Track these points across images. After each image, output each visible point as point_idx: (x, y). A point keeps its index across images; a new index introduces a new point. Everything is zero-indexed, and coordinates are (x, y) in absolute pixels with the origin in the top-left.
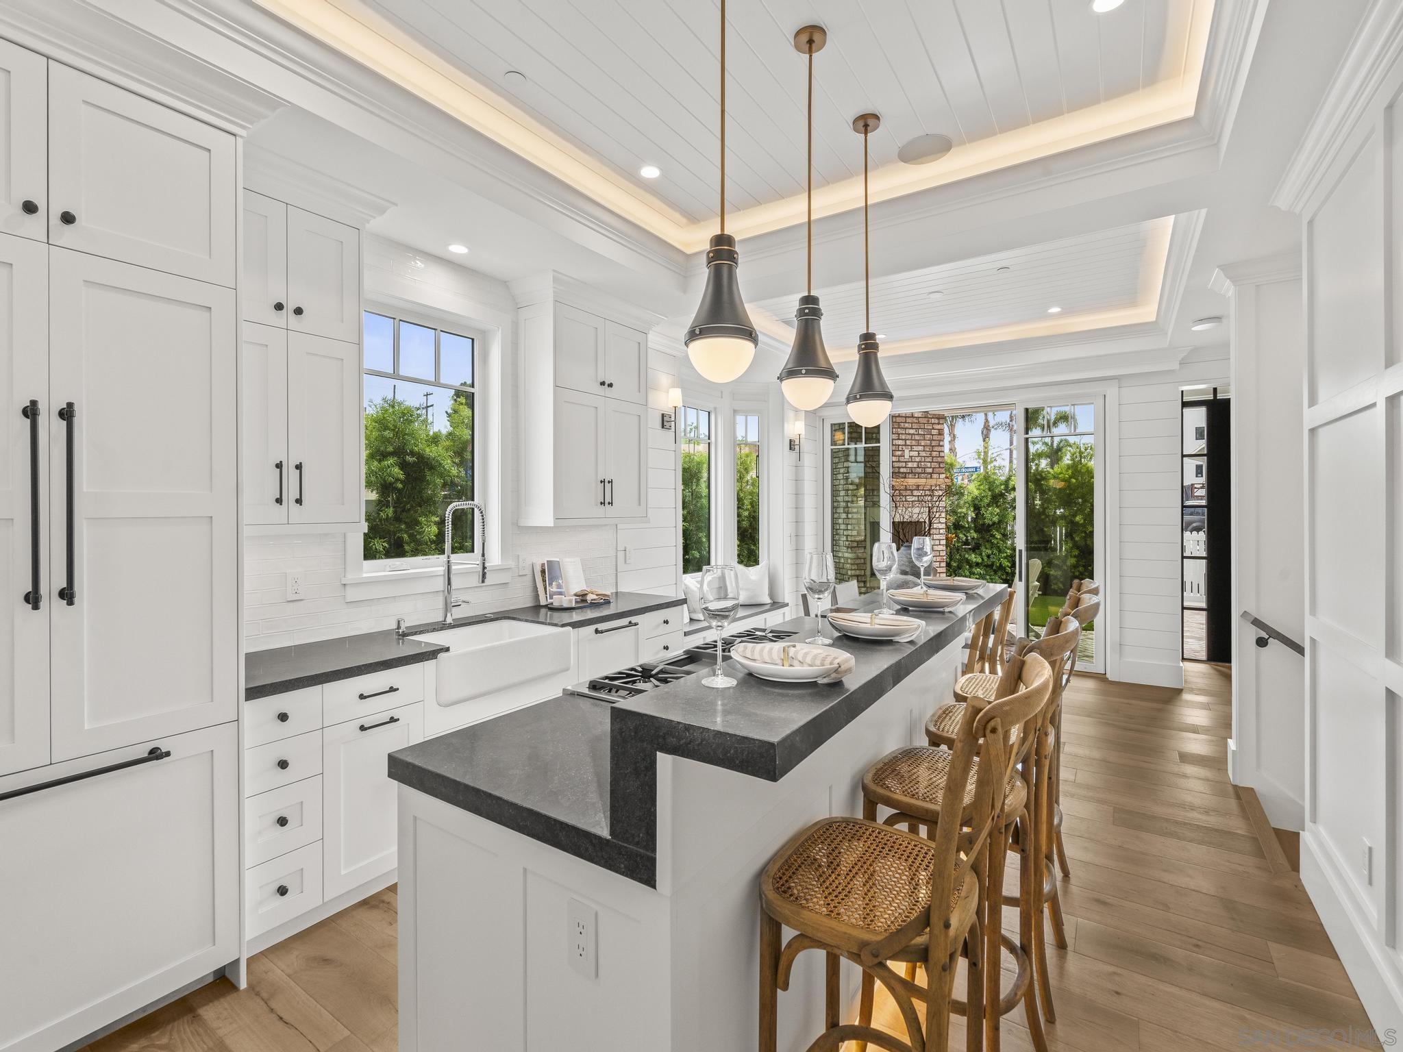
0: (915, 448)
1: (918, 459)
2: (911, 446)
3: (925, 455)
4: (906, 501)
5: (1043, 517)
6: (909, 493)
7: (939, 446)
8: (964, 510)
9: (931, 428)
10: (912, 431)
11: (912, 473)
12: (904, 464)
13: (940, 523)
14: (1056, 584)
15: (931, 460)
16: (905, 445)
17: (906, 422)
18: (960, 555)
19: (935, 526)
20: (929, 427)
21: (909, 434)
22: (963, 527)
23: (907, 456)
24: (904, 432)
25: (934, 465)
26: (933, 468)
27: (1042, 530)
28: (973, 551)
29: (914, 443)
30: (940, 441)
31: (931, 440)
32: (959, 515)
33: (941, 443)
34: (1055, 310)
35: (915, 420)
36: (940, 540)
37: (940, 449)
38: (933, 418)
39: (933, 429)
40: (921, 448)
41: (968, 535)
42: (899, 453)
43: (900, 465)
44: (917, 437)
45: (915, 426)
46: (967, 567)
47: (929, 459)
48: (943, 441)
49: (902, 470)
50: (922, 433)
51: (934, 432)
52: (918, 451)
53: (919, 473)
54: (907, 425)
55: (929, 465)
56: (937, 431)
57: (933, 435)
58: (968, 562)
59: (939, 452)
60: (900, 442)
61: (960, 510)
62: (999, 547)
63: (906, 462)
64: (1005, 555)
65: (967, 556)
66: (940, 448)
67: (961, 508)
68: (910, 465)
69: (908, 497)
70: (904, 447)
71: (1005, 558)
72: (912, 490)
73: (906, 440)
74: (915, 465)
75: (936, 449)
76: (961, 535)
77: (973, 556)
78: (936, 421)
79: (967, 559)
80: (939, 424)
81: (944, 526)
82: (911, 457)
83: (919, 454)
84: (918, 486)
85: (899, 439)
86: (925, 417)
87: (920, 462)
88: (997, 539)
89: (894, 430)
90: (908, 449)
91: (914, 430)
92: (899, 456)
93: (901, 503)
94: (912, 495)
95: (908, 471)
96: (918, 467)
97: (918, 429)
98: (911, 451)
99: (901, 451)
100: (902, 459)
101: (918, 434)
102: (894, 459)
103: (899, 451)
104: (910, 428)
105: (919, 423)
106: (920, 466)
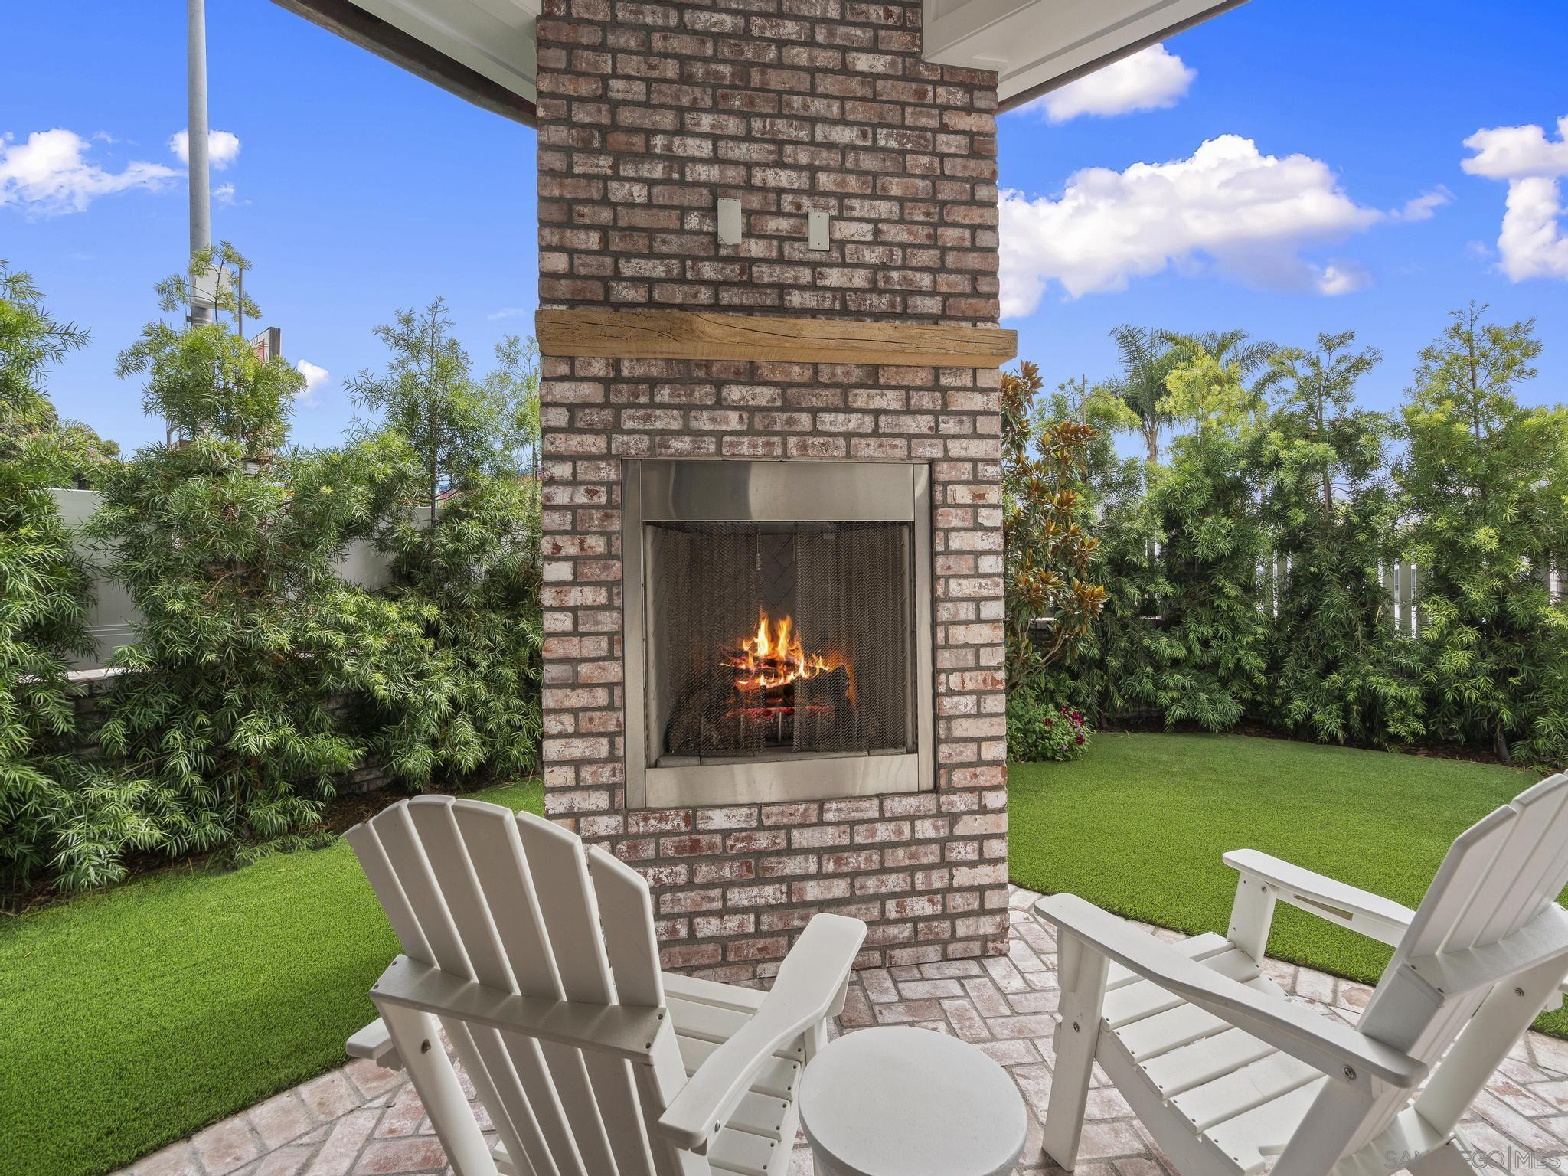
0: (860, 208)
1: (872, 256)
2: (841, 197)
3: (904, 237)
4: (815, 433)
5: (1362, 537)
6: (830, 397)
7: (973, 202)
8: (1138, 525)
9: (934, 123)
10: (843, 135)
11: (845, 311)
12: (805, 276)
13: (978, 527)
14: (1402, 720)
15: (934, 263)
16: (813, 191)
17: (813, 93)
18: (1131, 641)
19: (957, 542)
20: (924, 122)
21: (830, 146)
22: (1137, 568)
24: (803, 135)
25: (945, 282)
26: (946, 297)
27: (1358, 574)
28: (1165, 630)
29: (853, 183)
30: (975, 181)
31: (935, 178)
32: (1124, 537)
33: (982, 193)
35: (855, 86)
36: (977, 601)
37: (976, 216)
38: (942, 83)
39: (944, 128)
40: (884, 209)
41: (1150, 588)
42: (784, 225)
43: (789, 275)
44: (868, 162)
45: (858, 112)
46: (1149, 669)
47: (928, 257)
48: (989, 177)
49: (796, 299)
50: (893, 144)
51: (949, 144)
52: (875, 222)
54: (817, 106)
55: (925, 281)
56: (963, 140)
57: (942, 157)
58: (1150, 656)
59: (974, 228)
60: (786, 178)
61: (1126, 525)
62: (1233, 619)
63: (814, 265)
64: (1251, 639)
65: (1146, 642)
66: (977, 211)
67: (1130, 519)
68: (835, 277)
69: (827, 417)
70: (806, 202)
71: (1252, 647)
72: (846, 388)
73: (812, 170)
74: (860, 279)
75: (958, 214)
76: (1131, 590)
77: (1164, 641)
78: (959, 98)
79: (1148, 648)
80: (969, 109)
81: (997, 541)
82: (839, 244)
83: (877, 232)
84: (874, 370)
85: (780, 164)
86: (904, 78)
87: (884, 266)
88: (1228, 597)
89: (757, 124)
90: (825, 208)
91: (856, 131)
92: (781, 239)
93: (792, 441)
94: (847, 409)
95: (827, 305)
96: (874, 289)
97: (874, 126)
98: (840, 218)
99: (790, 215)
100: (794, 251)
101: (874, 149)
102: (756, 248)
103: (779, 213)
104: (834, 122)
105: (874, 100)
106: (881, 284)
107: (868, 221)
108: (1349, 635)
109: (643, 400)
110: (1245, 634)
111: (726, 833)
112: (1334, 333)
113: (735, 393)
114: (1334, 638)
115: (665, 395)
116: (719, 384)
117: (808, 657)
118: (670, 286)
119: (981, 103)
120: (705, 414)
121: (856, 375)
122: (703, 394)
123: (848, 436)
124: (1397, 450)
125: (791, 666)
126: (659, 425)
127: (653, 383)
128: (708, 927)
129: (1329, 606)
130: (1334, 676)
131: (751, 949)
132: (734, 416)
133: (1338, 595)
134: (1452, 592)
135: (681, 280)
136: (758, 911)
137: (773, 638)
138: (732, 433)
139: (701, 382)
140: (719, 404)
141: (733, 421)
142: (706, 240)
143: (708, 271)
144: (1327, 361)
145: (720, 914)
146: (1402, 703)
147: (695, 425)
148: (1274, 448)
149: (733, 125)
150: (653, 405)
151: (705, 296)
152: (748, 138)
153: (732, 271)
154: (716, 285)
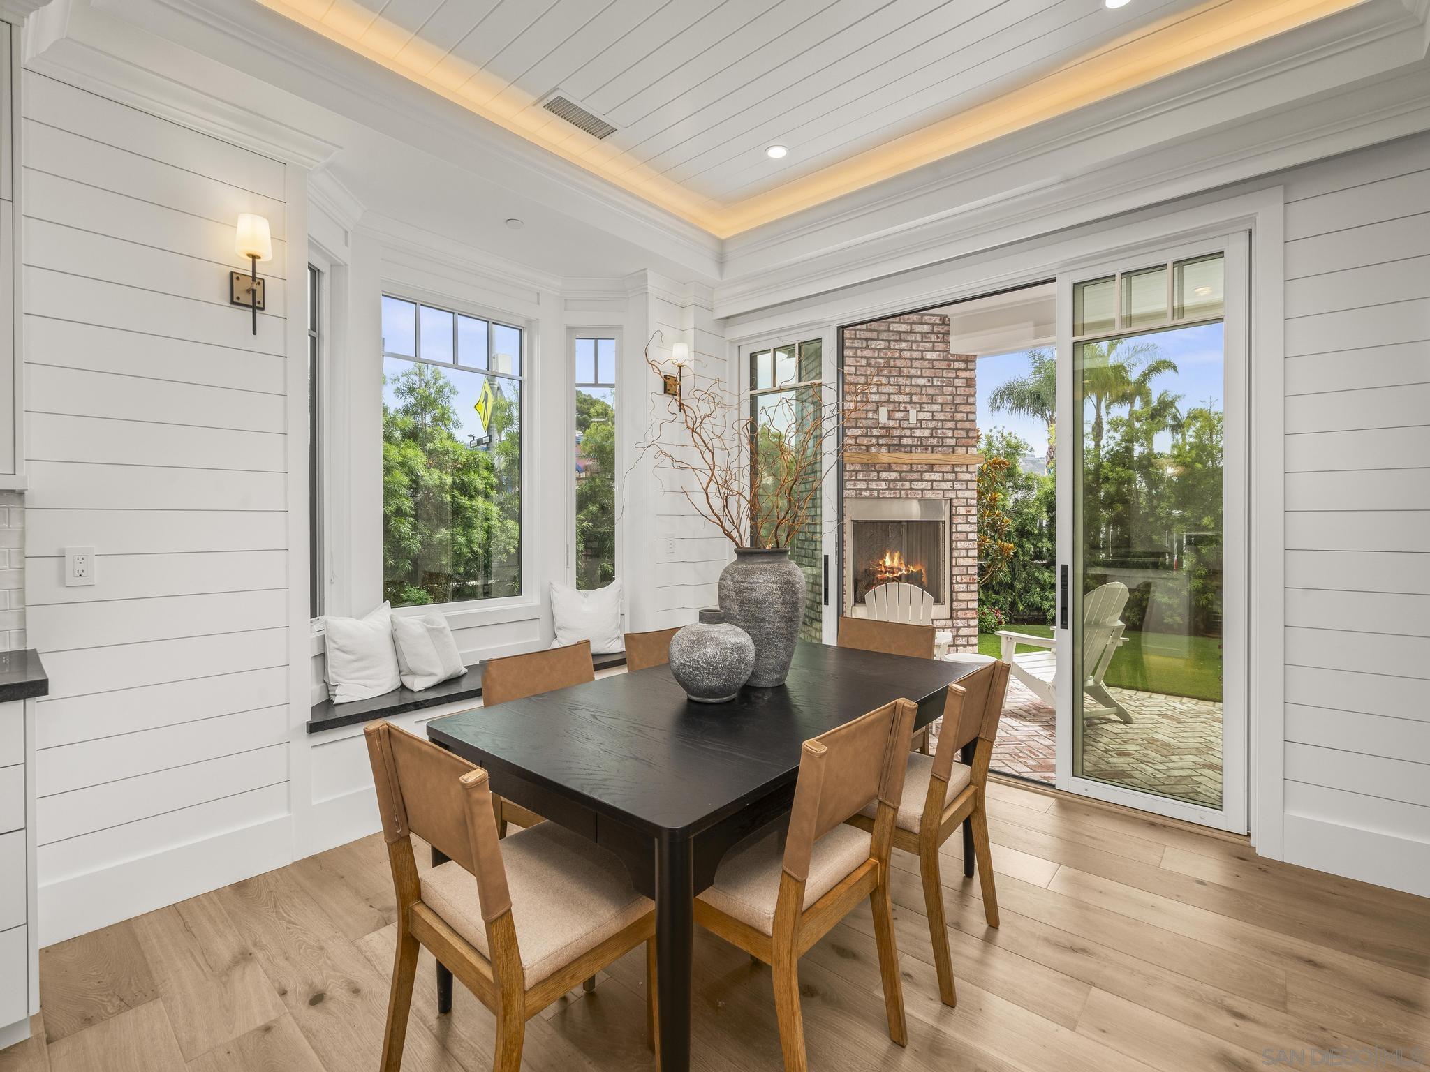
0: (927, 408)
1: (931, 425)
2: (921, 404)
3: (943, 418)
4: (911, 489)
5: (1151, 519)
6: (916, 476)
7: (967, 403)
8: (1032, 510)
9: (954, 375)
10: (922, 381)
11: (921, 445)
12: (908, 433)
13: (968, 523)
14: (1171, 616)
15: (953, 427)
16: (911, 402)
17: (911, 367)
19: (960, 528)
20: (950, 375)
21: (917, 386)
22: (1032, 534)
24: (908, 383)
25: (958, 433)
26: (957, 438)
28: (1047, 568)
29: (925, 399)
30: (968, 396)
31: (954, 395)
32: (1024, 517)
33: (971, 400)
35: (926, 364)
36: (967, 550)
37: (968, 408)
38: (957, 361)
39: (957, 377)
40: (936, 407)
41: (1039, 545)
42: (901, 415)
43: (902, 433)
44: (930, 391)
45: (927, 373)
47: (950, 425)
48: (974, 396)
49: (905, 441)
50: (939, 384)
51: (959, 382)
52: (933, 412)
53: (933, 447)
54: (913, 372)
55: (950, 433)
56: (964, 381)
57: (957, 387)
58: (1038, 581)
59: (968, 413)
60: (901, 398)
61: (1026, 510)
63: (911, 429)
65: (1037, 574)
66: (969, 407)
67: (1028, 507)
68: (918, 433)
69: (915, 483)
70: (908, 406)
72: (922, 473)
73: (911, 394)
74: (927, 433)
75: (962, 408)
76: (1028, 546)
78: (963, 365)
79: (1037, 578)
80: (966, 369)
81: (975, 528)
82: (920, 421)
83: (933, 416)
84: (932, 466)
85: (900, 393)
86: (943, 360)
87: (935, 428)
89: (892, 379)
90: (915, 408)
91: (926, 380)
92: (900, 420)
93: (903, 492)
94: (922, 480)
95: (915, 443)
96: (932, 437)
97: (932, 378)
98: (920, 411)
99: (903, 411)
100: (904, 424)
101: (932, 386)
102: (891, 423)
103: (899, 411)
104: (919, 377)
105: (933, 368)
106: (934, 435)
107: (930, 412)
109: (854, 478)
113: (884, 475)
115: (860, 476)
116: (879, 472)
117: (906, 566)
118: (862, 438)
119: (970, 367)
120: (874, 483)
121: (925, 468)
122: (873, 475)
123: (922, 490)
125: (901, 570)
126: (859, 487)
127: (857, 472)
132: (883, 483)
135: (866, 436)
137: (892, 559)
138: (883, 489)
139: (873, 471)
140: (878, 479)
141: (883, 485)
142: (874, 421)
143: (875, 432)
146: (1170, 606)
147: (870, 486)
148: (1105, 471)
149: (884, 380)
150: (857, 480)
151: (874, 441)
152: (889, 384)
153: (883, 432)
154: (878, 437)
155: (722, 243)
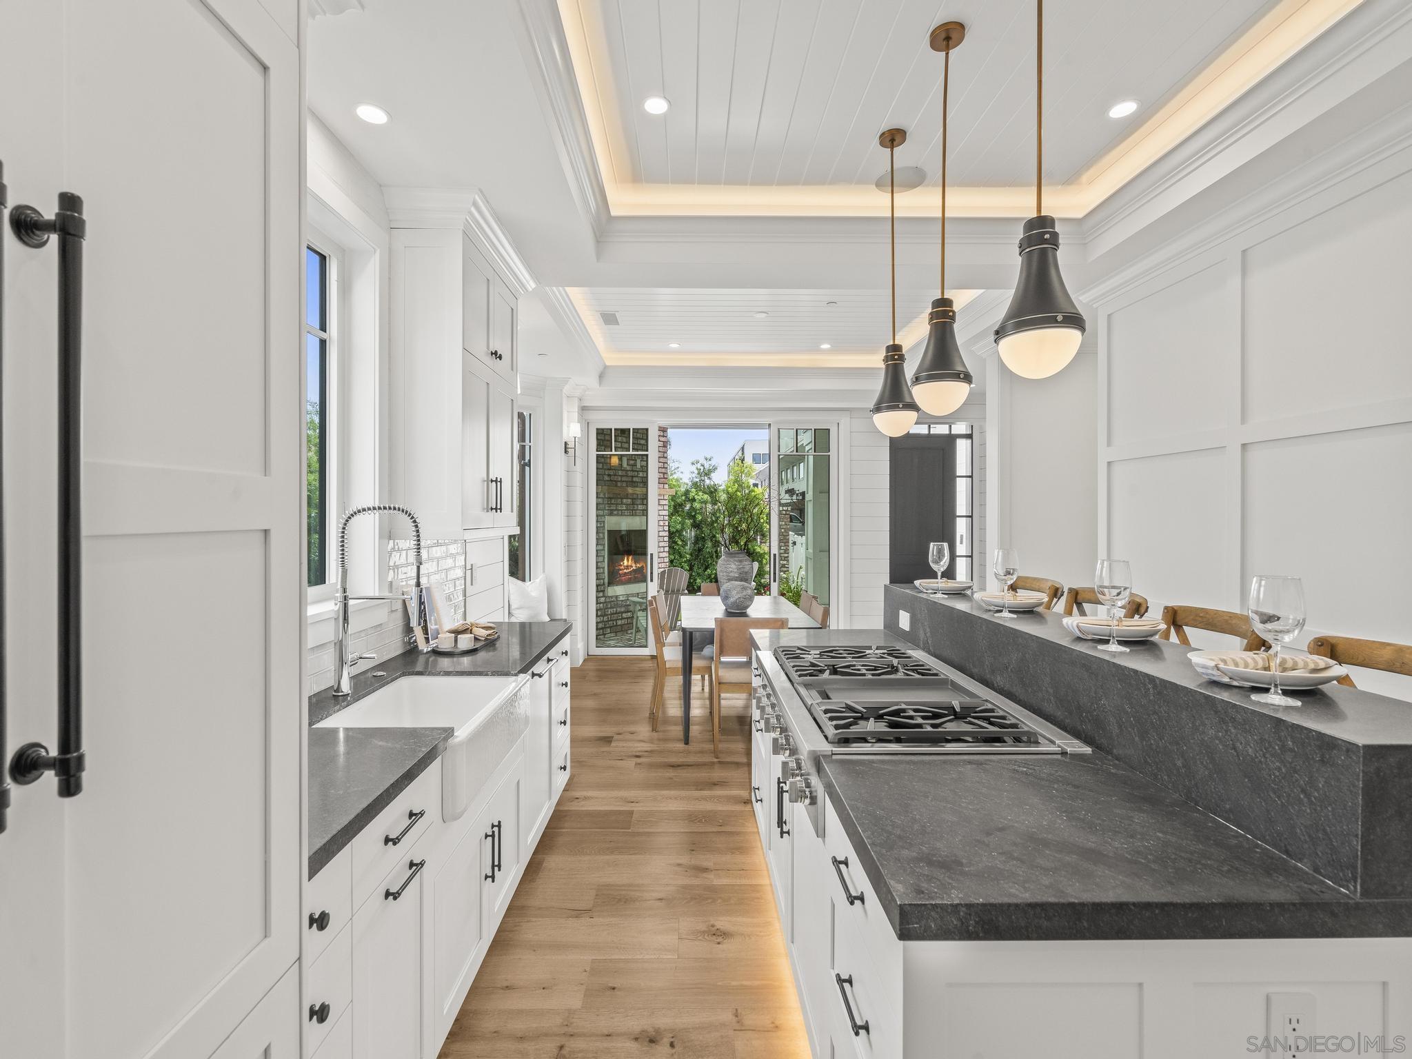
5: (715, 525)
13: (664, 531)
19: (661, 534)
21: (640, 444)
23: (639, 466)
33: (665, 455)
34: (825, 346)
36: (664, 547)
39: (659, 440)
42: (633, 462)
43: (633, 474)
48: (666, 453)
51: (660, 444)
56: (662, 443)
57: (658, 447)
59: (664, 463)
62: (680, 553)
63: (637, 472)
66: (664, 459)
71: (685, 562)
75: (661, 460)
78: (661, 433)
81: (667, 534)
88: (678, 545)
90: (639, 459)
92: (632, 466)
93: (634, 512)
94: (642, 504)
98: (642, 461)
100: (634, 468)
102: (628, 469)
103: (632, 460)
104: (641, 439)
108: (712, 557)
110: (683, 557)
111: (622, 601)
112: (709, 457)
113: (624, 501)
114: (708, 558)
116: (622, 499)
117: (635, 563)
119: (665, 435)
120: (619, 506)
122: (619, 501)
124: (723, 497)
125: (632, 567)
126: (612, 508)
127: (611, 499)
128: (619, 622)
129: (707, 548)
130: (708, 570)
131: (626, 627)
133: (709, 544)
134: (737, 543)
136: (627, 618)
137: (628, 560)
138: (624, 510)
139: (618, 498)
140: (622, 503)
141: (624, 507)
142: (619, 466)
143: (620, 473)
144: (707, 466)
145: (621, 619)
147: (618, 508)
150: (611, 504)
151: (619, 479)
153: (624, 473)
154: (622, 476)
155: (606, 367)
